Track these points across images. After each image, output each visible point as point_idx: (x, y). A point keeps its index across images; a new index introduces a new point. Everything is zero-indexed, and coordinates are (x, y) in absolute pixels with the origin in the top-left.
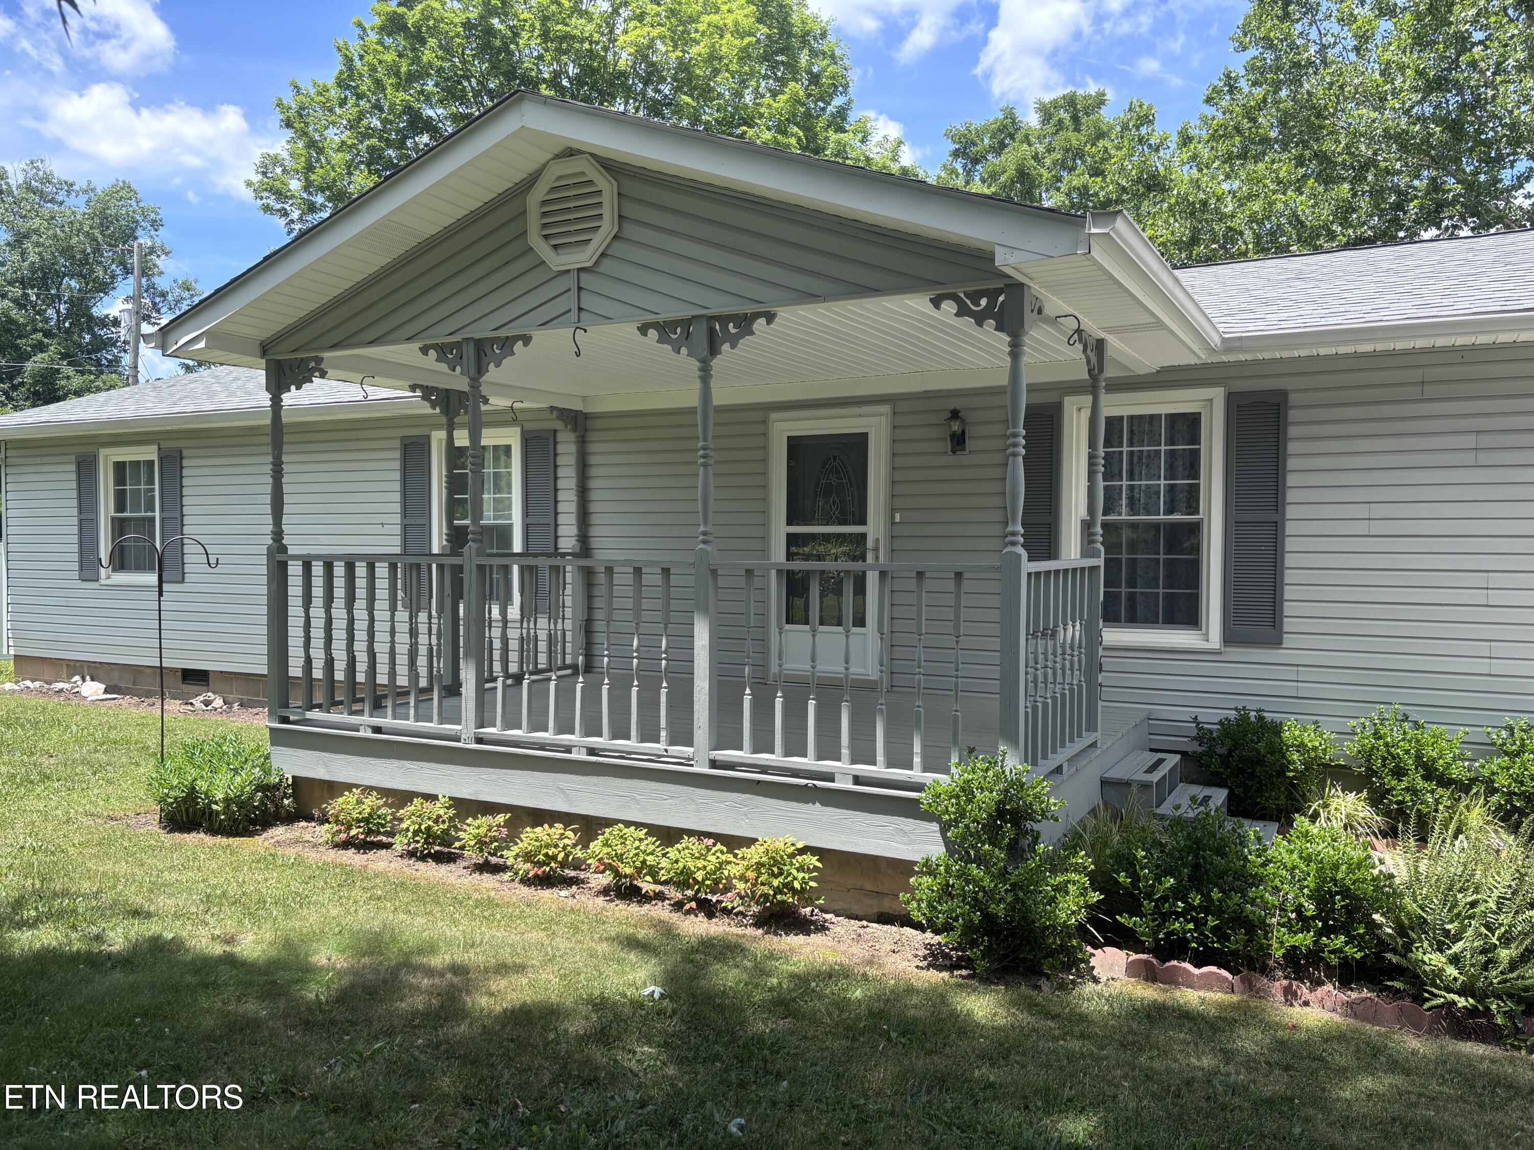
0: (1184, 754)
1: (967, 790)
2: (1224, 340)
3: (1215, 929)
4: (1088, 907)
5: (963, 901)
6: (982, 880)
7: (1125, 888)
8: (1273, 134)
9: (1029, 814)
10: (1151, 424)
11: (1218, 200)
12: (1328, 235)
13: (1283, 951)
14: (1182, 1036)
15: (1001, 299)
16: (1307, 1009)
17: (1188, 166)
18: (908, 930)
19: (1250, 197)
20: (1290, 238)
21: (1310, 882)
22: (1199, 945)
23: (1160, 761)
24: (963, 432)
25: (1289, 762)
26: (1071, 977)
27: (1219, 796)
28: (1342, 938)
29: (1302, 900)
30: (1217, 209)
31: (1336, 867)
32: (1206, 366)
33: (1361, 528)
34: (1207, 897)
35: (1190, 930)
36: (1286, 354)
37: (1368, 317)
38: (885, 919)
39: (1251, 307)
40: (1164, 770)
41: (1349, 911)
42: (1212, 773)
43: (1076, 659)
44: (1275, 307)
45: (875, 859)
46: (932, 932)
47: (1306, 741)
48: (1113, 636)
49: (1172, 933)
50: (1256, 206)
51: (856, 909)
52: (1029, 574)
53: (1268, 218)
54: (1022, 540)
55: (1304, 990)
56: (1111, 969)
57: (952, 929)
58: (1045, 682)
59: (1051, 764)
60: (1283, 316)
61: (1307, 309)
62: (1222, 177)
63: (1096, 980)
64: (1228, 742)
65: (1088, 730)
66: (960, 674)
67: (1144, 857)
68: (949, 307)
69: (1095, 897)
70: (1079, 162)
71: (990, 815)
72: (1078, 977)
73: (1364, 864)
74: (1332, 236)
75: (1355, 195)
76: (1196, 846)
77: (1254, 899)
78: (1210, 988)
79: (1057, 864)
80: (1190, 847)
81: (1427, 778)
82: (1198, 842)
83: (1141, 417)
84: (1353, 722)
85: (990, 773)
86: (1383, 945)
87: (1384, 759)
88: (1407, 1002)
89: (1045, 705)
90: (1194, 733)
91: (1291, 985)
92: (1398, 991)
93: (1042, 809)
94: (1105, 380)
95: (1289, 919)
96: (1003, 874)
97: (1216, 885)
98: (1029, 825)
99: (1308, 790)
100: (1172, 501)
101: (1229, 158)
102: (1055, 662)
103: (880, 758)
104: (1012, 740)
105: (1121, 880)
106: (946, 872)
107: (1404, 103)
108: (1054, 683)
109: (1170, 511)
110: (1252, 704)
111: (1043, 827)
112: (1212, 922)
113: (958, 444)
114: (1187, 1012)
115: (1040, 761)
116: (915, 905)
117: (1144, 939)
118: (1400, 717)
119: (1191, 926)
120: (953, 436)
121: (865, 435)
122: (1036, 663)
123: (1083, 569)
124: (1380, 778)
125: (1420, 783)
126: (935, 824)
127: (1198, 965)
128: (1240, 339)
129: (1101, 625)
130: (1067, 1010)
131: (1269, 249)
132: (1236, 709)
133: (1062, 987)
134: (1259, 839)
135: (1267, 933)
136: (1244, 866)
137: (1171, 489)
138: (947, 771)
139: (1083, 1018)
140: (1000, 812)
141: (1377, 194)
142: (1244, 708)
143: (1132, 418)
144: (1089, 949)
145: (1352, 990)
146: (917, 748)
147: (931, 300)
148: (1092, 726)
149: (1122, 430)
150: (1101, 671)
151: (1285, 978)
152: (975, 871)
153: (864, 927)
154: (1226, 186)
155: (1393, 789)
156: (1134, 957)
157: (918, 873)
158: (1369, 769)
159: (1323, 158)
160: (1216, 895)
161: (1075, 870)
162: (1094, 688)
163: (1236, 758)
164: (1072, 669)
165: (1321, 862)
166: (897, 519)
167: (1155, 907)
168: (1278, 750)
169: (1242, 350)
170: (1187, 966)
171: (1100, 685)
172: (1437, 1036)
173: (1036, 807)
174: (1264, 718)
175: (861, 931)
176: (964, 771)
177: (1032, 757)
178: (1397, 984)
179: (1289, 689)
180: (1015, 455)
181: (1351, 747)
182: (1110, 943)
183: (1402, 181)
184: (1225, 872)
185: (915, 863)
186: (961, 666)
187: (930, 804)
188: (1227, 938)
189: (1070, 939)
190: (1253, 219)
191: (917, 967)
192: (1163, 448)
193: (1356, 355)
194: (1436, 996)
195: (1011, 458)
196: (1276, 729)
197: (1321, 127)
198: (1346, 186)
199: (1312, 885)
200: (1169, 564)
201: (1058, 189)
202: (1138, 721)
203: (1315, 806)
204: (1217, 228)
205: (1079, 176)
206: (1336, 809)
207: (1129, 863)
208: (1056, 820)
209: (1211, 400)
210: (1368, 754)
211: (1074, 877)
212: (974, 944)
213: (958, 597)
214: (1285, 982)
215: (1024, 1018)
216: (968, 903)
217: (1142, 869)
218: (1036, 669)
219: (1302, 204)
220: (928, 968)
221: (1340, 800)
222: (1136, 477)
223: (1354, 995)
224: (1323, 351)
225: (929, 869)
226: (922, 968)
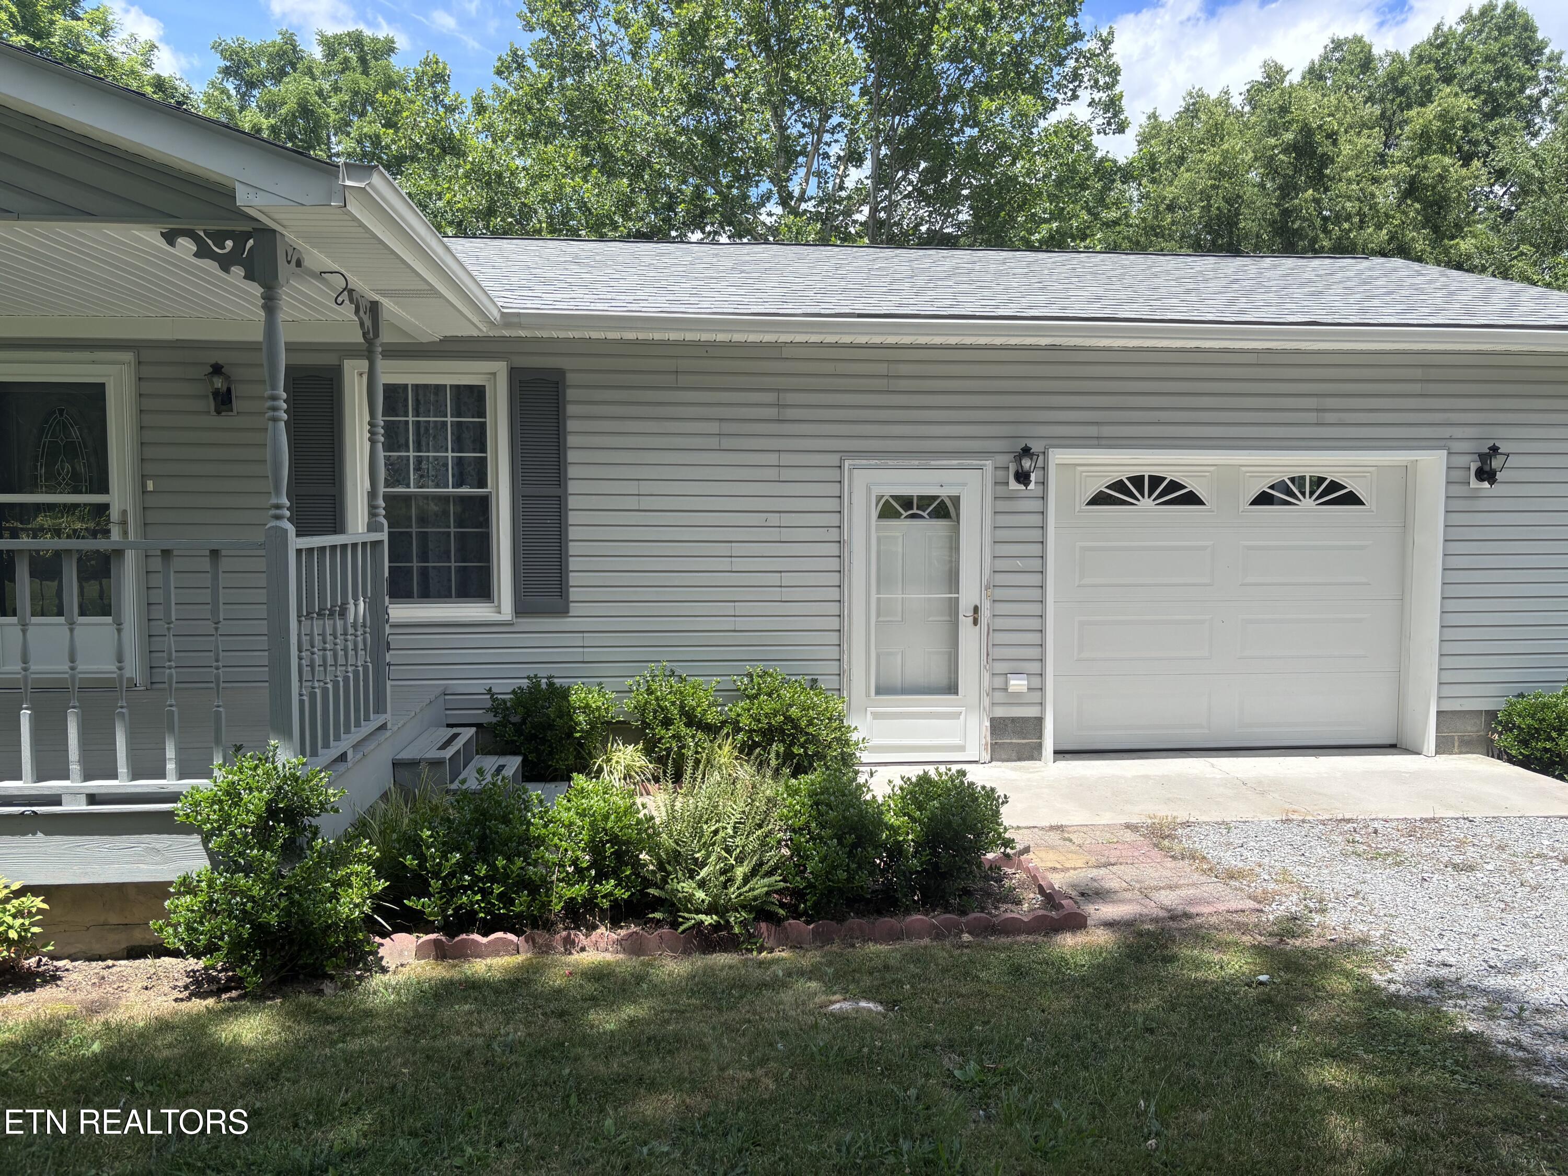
0: (479, 726)
1: (232, 793)
2: (503, 314)
3: (501, 896)
4: (373, 896)
5: (229, 916)
6: (250, 889)
7: (412, 871)
8: (561, 119)
9: (306, 810)
10: (436, 394)
11: (512, 174)
12: (611, 224)
13: (562, 904)
14: (467, 1007)
15: (251, 242)
16: (584, 955)
17: (483, 136)
18: (166, 960)
19: (542, 176)
20: (579, 222)
21: (585, 835)
22: (486, 914)
23: (456, 736)
24: (229, 390)
25: (576, 724)
26: (358, 973)
27: (513, 764)
28: (612, 882)
29: (579, 853)
30: (510, 182)
31: (606, 818)
32: (487, 339)
33: (631, 503)
34: (492, 866)
35: (477, 902)
36: (562, 335)
37: (634, 307)
38: (135, 953)
39: (530, 284)
40: (458, 744)
41: (618, 855)
42: (507, 742)
43: (360, 639)
44: (552, 288)
45: (121, 887)
46: (194, 956)
47: (591, 702)
48: (400, 612)
49: (460, 907)
50: (548, 186)
51: (98, 949)
52: (299, 551)
53: (560, 200)
54: (288, 513)
55: (581, 938)
56: (401, 954)
57: (218, 949)
58: (324, 665)
59: (334, 753)
60: (559, 296)
61: (579, 293)
62: (515, 153)
63: (384, 970)
64: (520, 710)
65: (377, 712)
66: (220, 664)
67: (431, 836)
68: (186, 245)
69: (380, 885)
70: (369, 109)
71: (259, 817)
72: (366, 971)
73: (631, 810)
74: (615, 228)
75: (633, 191)
76: (482, 816)
77: (536, 861)
78: (496, 953)
79: (338, 857)
80: (478, 820)
81: (688, 725)
82: (484, 813)
83: (426, 386)
84: (630, 681)
85: (260, 771)
86: (647, 883)
87: (655, 712)
88: (666, 930)
89: (325, 691)
90: (489, 704)
91: (569, 934)
92: (659, 921)
93: (320, 802)
94: (382, 345)
95: (567, 873)
96: (277, 877)
97: (500, 853)
98: (306, 820)
99: (595, 748)
100: (461, 474)
101: (521, 135)
102: (335, 644)
103: (122, 769)
104: (285, 732)
105: (408, 863)
106: (209, 886)
107: (671, 112)
108: (335, 665)
109: (459, 483)
110: (543, 672)
111: (322, 821)
112: (498, 889)
113: (223, 403)
114: (474, 982)
115: (320, 751)
116: (171, 930)
117: (432, 918)
118: (667, 673)
119: (479, 897)
120: (216, 393)
121: (103, 385)
122: (313, 647)
123: (364, 544)
124: (653, 729)
125: (684, 730)
126: (195, 836)
127: (485, 935)
128: (518, 315)
129: (387, 603)
130: (351, 1009)
131: (561, 231)
132: (528, 678)
133: (347, 986)
134: (541, 802)
135: (548, 890)
136: (528, 830)
137: (459, 462)
138: (208, 775)
139: (369, 1014)
140: (272, 811)
141: (652, 193)
142: (536, 676)
143: (416, 387)
144: (377, 939)
145: (621, 928)
146: (170, 753)
147: (162, 234)
148: (380, 708)
149: (406, 400)
150: (389, 649)
151: (565, 929)
152: (241, 880)
153: (109, 967)
154: (519, 162)
155: (662, 738)
156: (425, 938)
157: (175, 894)
158: (643, 722)
159: (604, 149)
160: (501, 862)
161: (360, 861)
162: (381, 669)
163: (528, 725)
164: (355, 649)
165: (593, 815)
166: (150, 486)
167: (444, 884)
168: (566, 713)
169: (520, 326)
170: (476, 937)
171: (389, 664)
172: (690, 954)
173: (314, 801)
174: (554, 684)
175: (105, 973)
176: (228, 773)
177: (308, 748)
178: (658, 915)
179: (576, 654)
180: (275, 420)
181: (628, 704)
182: (398, 929)
183: (672, 184)
184: (510, 839)
185: (170, 883)
186: (221, 654)
187: (187, 816)
188: (512, 902)
189: (356, 933)
190: (544, 199)
191: (176, 1000)
192: (449, 419)
193: (621, 341)
194: (688, 919)
195: (270, 423)
196: (564, 693)
197: (604, 121)
198: (625, 181)
199: (586, 838)
200: (461, 537)
201: (348, 134)
202: (433, 697)
203: (599, 762)
204: (513, 203)
205: (370, 123)
206: (617, 762)
207: (414, 844)
208: (337, 811)
209: (494, 374)
210: (642, 709)
211: (358, 868)
212: (244, 960)
213: (215, 578)
214: (564, 933)
215: (304, 1030)
216: (235, 917)
217: (428, 848)
218: (313, 653)
219: (588, 191)
220: (189, 998)
221: (620, 754)
222: (424, 448)
223: (623, 932)
224: (595, 335)
225: (187, 886)
226: (182, 1000)
